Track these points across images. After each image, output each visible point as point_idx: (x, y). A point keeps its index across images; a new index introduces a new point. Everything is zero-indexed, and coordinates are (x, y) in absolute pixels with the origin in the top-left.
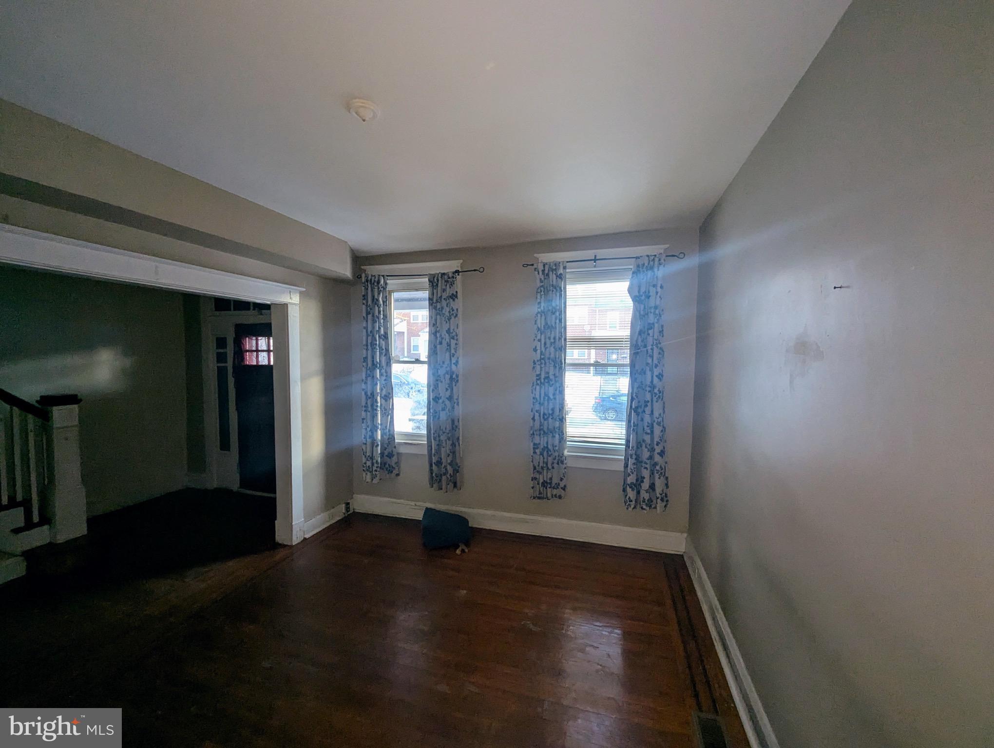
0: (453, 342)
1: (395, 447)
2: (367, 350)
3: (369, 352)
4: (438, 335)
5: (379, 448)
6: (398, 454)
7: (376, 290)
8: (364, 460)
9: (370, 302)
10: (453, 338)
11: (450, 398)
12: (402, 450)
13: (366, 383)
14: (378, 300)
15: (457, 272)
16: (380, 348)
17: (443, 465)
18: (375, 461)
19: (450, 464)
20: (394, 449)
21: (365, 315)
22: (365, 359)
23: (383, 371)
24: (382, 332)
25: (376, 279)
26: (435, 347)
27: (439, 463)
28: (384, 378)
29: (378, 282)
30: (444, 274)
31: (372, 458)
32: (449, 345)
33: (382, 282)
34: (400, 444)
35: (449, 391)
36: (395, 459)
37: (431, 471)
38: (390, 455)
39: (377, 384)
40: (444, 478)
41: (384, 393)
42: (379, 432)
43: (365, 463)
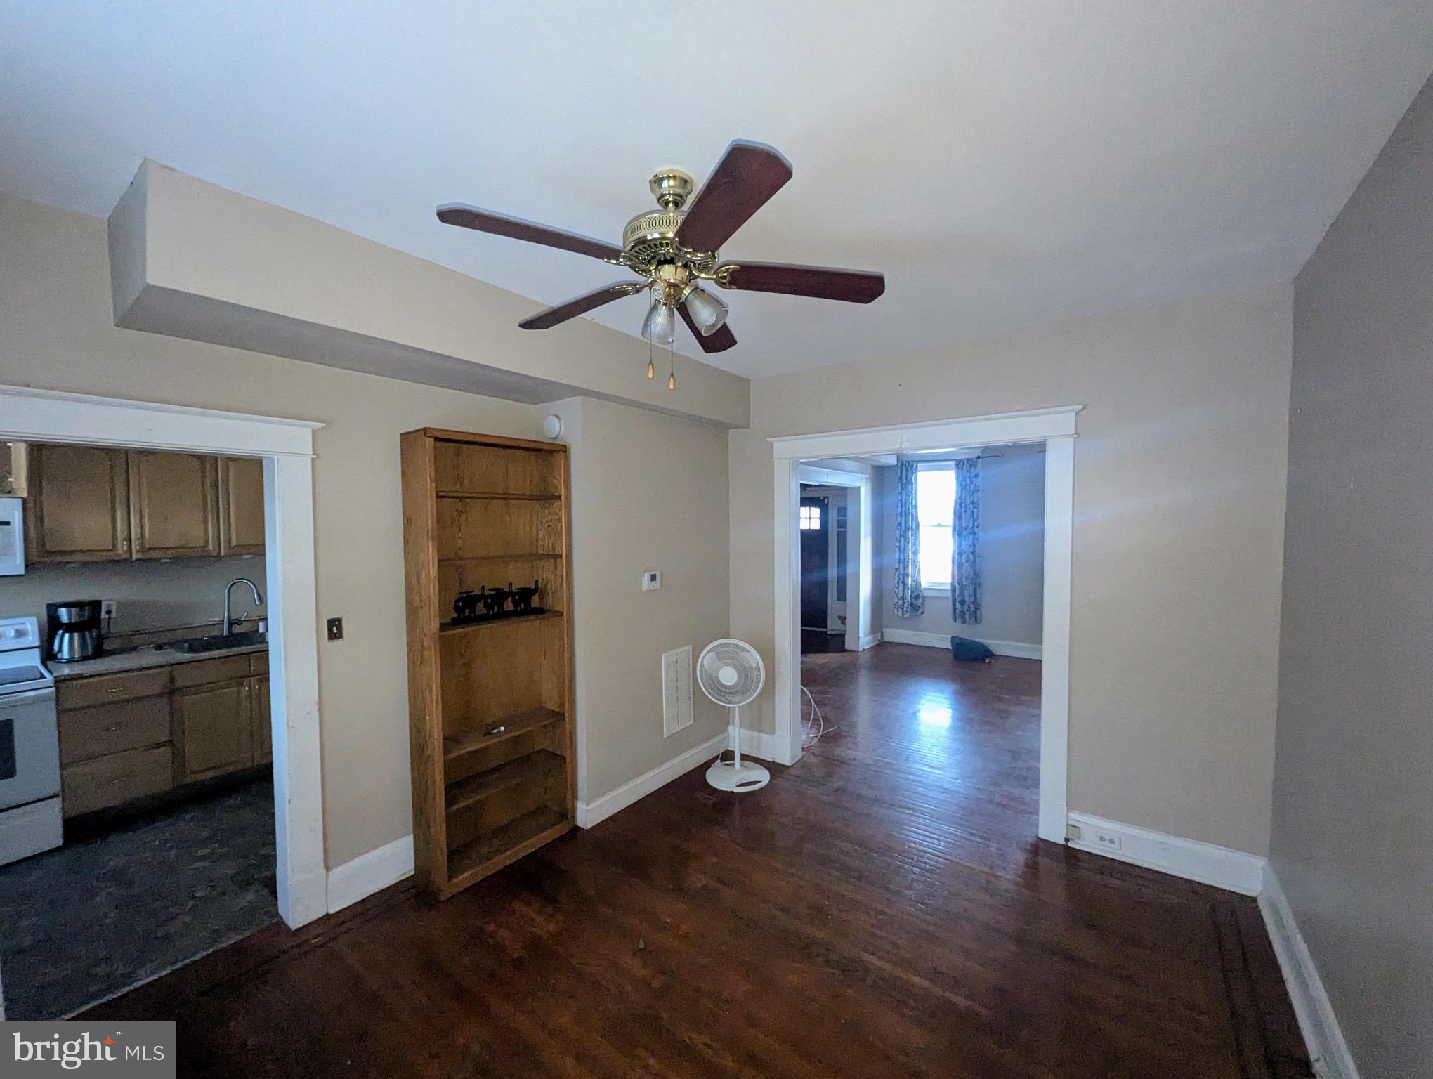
0: (975, 510)
1: (921, 591)
2: (901, 516)
3: (903, 519)
4: (963, 505)
5: (910, 591)
6: (924, 597)
7: (910, 472)
8: (896, 600)
9: (904, 481)
10: (976, 507)
11: (973, 553)
12: (927, 594)
13: (900, 542)
14: (911, 479)
15: (978, 458)
16: (913, 515)
17: (966, 604)
18: (906, 601)
19: (973, 603)
20: (920, 593)
21: (900, 491)
22: (900, 524)
23: (914, 532)
24: (914, 504)
25: (910, 464)
26: (960, 514)
27: (963, 602)
28: (914, 538)
29: (912, 466)
30: (968, 459)
31: (903, 598)
32: (973, 512)
33: (915, 465)
34: (925, 589)
35: (972, 547)
36: (920, 600)
37: (955, 609)
38: (917, 597)
39: (909, 542)
40: (967, 613)
41: (913, 550)
42: (910, 579)
43: (897, 602)
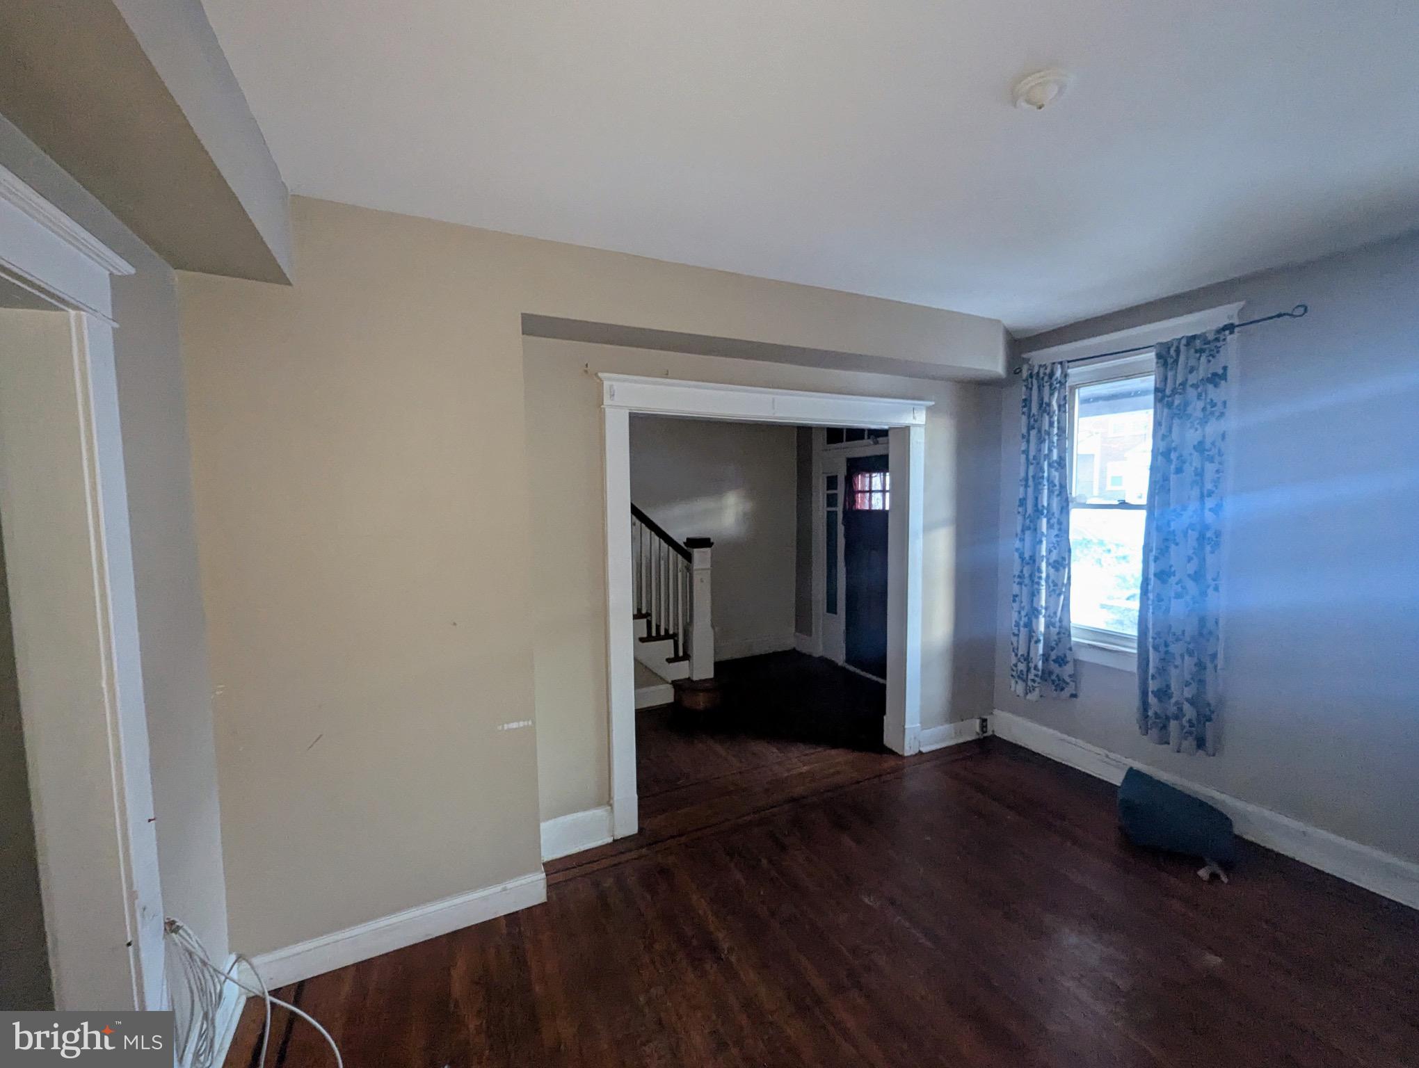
0: (1210, 468)
1: (1070, 649)
2: (1026, 486)
3: (1030, 490)
4: (1173, 456)
5: (1041, 646)
6: (1076, 661)
7: (1046, 390)
8: (1014, 660)
9: (1034, 410)
10: (1211, 460)
11: (1197, 576)
12: (1083, 656)
13: (1022, 540)
14: (1049, 405)
15: (1230, 328)
16: (1051, 482)
17: (1173, 700)
18: (1032, 665)
19: (1192, 702)
20: (1068, 652)
21: (1024, 431)
22: (1022, 502)
23: (1054, 521)
24: (1055, 456)
25: (1048, 371)
26: (1166, 479)
27: (1163, 694)
28: (1055, 532)
29: (1051, 375)
30: (1194, 337)
31: (1027, 659)
32: (1200, 474)
33: (1058, 373)
34: (1079, 645)
35: (1195, 561)
36: (1068, 669)
37: (1145, 705)
38: (1061, 661)
39: (1041, 542)
40: (1173, 724)
41: (1054, 556)
42: (1042, 620)
43: (1016, 665)
